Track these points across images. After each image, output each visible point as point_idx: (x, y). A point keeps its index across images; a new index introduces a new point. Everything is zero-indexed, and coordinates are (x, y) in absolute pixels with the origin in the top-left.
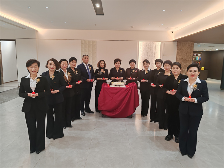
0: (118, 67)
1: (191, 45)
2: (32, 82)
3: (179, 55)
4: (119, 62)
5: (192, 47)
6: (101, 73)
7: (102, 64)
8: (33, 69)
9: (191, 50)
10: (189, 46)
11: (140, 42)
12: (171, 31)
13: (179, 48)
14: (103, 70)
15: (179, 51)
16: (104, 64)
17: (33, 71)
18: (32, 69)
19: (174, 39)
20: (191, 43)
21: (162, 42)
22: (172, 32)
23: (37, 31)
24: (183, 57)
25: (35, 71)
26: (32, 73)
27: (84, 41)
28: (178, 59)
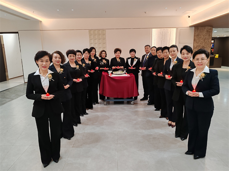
0: (118, 57)
1: (209, 30)
2: (43, 80)
3: (196, 42)
4: (119, 52)
5: (210, 32)
6: (103, 63)
7: (104, 55)
8: (44, 63)
9: (209, 35)
10: (208, 31)
11: (153, 29)
12: (187, 15)
13: (196, 34)
14: (105, 60)
15: (196, 37)
16: (105, 55)
17: (43, 66)
18: (42, 63)
19: (191, 25)
20: (210, 28)
21: (177, 28)
22: (189, 17)
23: (41, 22)
24: (200, 44)
25: (46, 66)
26: (43, 69)
27: (92, 31)
28: (195, 47)
